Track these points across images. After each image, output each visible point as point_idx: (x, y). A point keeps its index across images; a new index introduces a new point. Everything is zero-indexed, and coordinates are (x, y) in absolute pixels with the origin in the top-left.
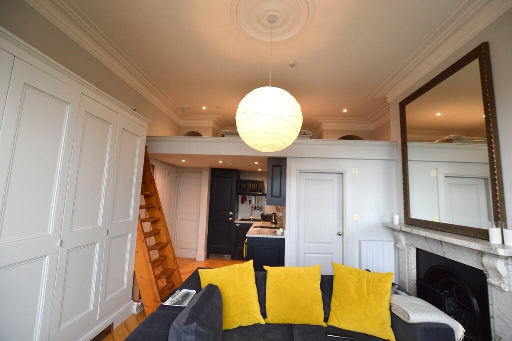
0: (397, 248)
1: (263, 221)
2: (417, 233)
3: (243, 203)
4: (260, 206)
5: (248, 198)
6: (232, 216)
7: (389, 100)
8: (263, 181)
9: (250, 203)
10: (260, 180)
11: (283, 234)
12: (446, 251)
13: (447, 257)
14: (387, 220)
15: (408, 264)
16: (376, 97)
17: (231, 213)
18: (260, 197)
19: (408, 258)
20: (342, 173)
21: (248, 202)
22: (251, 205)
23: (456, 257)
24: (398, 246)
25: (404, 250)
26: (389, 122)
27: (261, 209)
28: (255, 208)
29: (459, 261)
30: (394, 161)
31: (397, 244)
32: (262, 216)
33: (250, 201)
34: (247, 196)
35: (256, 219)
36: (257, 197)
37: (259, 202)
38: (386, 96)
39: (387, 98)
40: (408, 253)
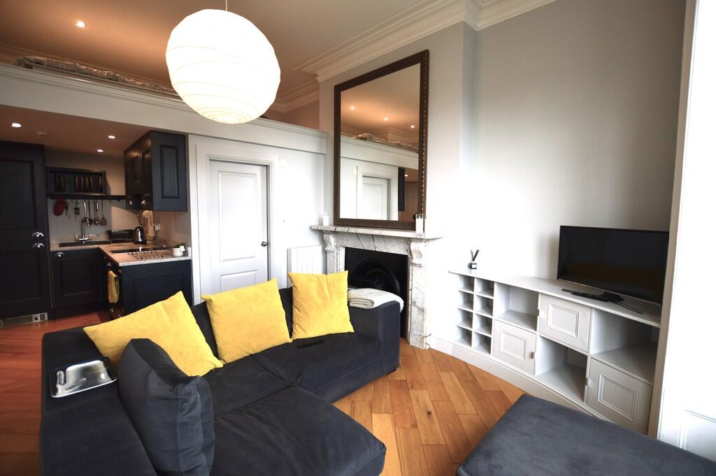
0: (325, 252)
1: (114, 242)
2: (355, 232)
3: (58, 212)
4: (101, 217)
5: (71, 204)
6: (40, 239)
7: (320, 79)
8: (105, 172)
9: (77, 213)
10: (96, 170)
11: (185, 254)
12: (377, 245)
13: (377, 250)
14: (315, 223)
15: (337, 265)
16: (304, 70)
17: (39, 234)
18: (100, 201)
19: (337, 260)
20: (267, 166)
21: (71, 211)
22: (79, 218)
23: (386, 248)
24: (326, 249)
25: (333, 252)
26: (318, 102)
27: (103, 222)
28: (91, 222)
29: (388, 252)
30: (323, 156)
31: (326, 246)
32: (109, 233)
33: (77, 209)
34: (68, 201)
35: (93, 240)
36: (91, 201)
37: (96, 210)
38: (318, 73)
39: (317, 75)
40: (337, 254)
